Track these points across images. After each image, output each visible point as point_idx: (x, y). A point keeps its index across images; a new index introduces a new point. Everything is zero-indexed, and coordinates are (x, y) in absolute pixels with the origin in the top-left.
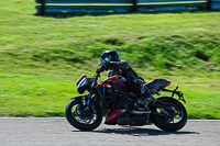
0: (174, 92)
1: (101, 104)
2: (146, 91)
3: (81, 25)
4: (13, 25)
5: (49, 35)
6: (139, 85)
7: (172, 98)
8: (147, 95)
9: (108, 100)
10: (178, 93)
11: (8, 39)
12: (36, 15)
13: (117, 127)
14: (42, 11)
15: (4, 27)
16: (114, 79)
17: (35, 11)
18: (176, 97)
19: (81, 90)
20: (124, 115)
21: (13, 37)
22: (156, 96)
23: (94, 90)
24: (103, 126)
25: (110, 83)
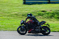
0: (47, 25)
1: (27, 28)
2: (39, 24)
3: (35, 7)
4: (17, 7)
5: (26, 9)
6: (37, 23)
7: (46, 26)
8: (39, 25)
9: (29, 27)
10: (48, 25)
11: (16, 10)
12: (23, 4)
13: (31, 34)
14: (25, 3)
15: (14, 7)
16: (30, 21)
17: (23, 3)
18: (48, 26)
19: (22, 24)
20: (33, 31)
21: (17, 10)
22: (42, 26)
23: (25, 24)
24: (27, 34)
25: (29, 22)
